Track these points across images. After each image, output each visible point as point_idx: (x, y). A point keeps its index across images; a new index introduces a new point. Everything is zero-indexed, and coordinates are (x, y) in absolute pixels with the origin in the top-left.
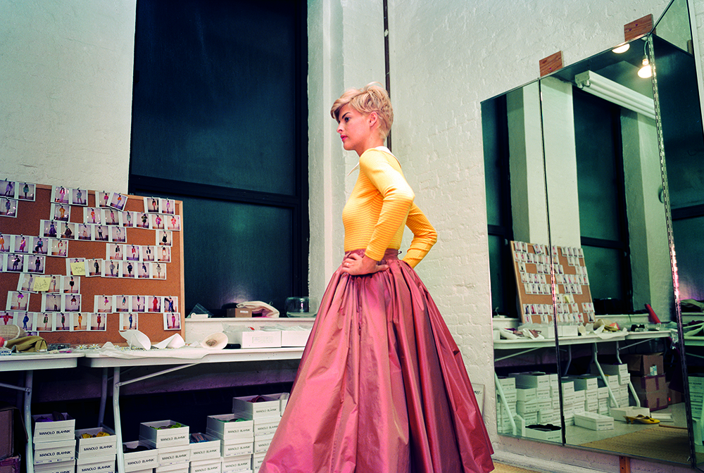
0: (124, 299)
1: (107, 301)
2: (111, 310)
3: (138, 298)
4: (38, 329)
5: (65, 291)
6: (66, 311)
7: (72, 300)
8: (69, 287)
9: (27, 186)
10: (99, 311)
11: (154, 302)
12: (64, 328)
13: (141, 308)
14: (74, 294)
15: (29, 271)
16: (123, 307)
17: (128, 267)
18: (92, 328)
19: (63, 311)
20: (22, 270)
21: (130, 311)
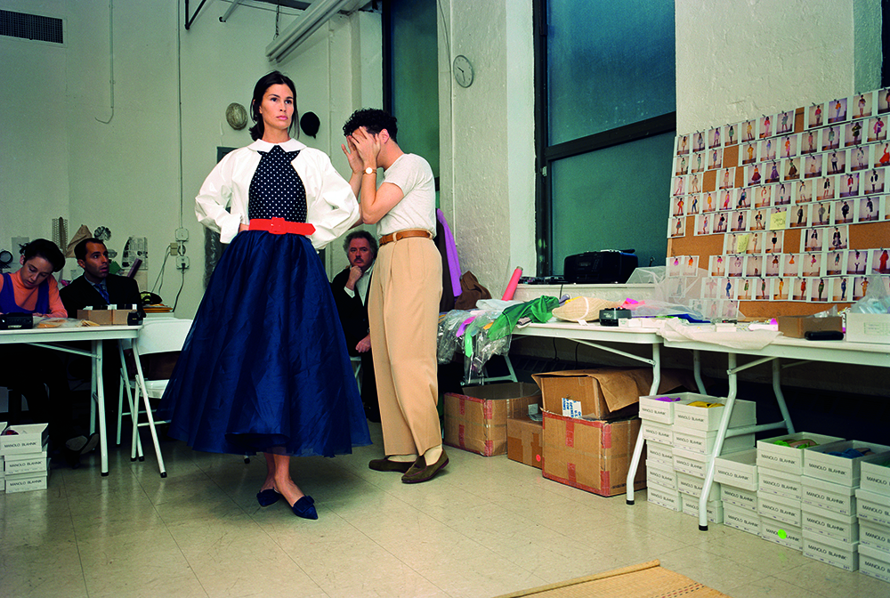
0: (838, 257)
1: (814, 261)
2: (819, 272)
3: (858, 254)
4: (739, 297)
5: (767, 251)
6: (767, 275)
7: (774, 262)
8: (771, 246)
9: (732, 128)
10: (804, 275)
11: (881, 259)
12: (764, 297)
13: (860, 268)
14: (776, 254)
15: (732, 230)
16: (835, 268)
17: (843, 209)
18: (794, 297)
19: (763, 276)
20: (725, 231)
21: (844, 273)
